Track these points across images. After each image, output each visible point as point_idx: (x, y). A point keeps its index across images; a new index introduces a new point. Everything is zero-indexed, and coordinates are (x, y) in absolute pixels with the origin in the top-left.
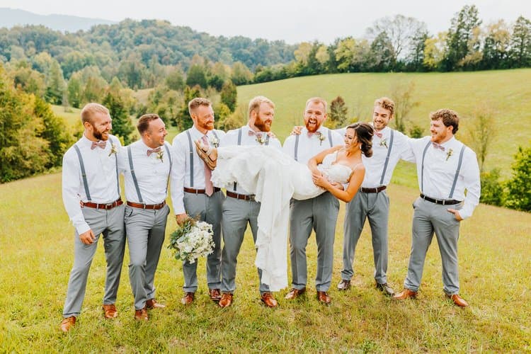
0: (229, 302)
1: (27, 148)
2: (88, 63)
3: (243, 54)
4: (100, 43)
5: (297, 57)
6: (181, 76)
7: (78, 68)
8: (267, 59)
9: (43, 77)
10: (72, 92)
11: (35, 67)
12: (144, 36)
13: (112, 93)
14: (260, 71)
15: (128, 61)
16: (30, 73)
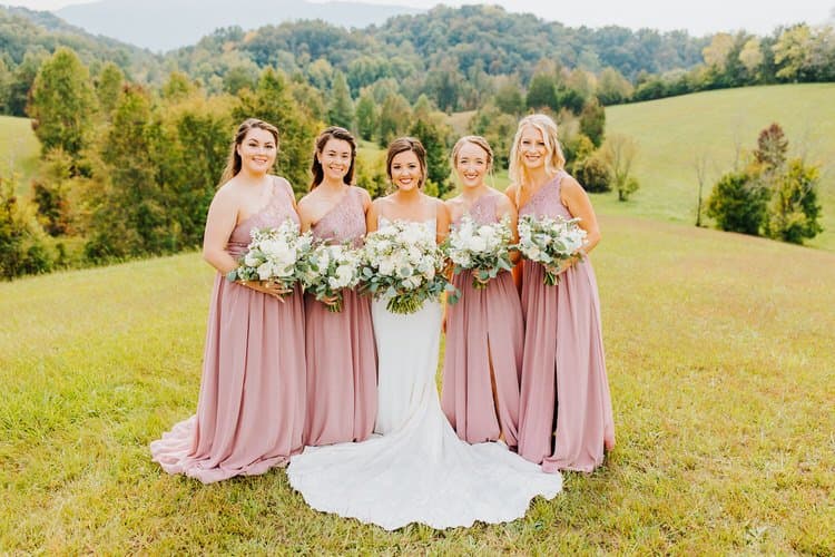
2: (381, 73)
3: (617, 54)
4: (399, 44)
5: (707, 59)
6: (519, 91)
7: (366, 81)
8: (656, 62)
9: (323, 95)
10: (363, 118)
11: (312, 81)
12: (463, 31)
13: (423, 120)
14: (643, 81)
15: (440, 70)
16: (306, 90)
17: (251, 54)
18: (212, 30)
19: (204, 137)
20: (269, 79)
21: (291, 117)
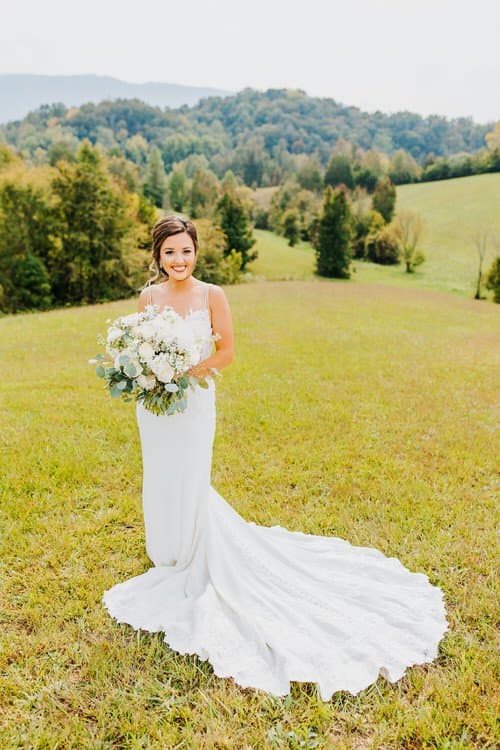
1: (130, 262)
2: (193, 150)
3: (408, 137)
4: (209, 123)
5: (490, 144)
6: (319, 170)
7: (179, 157)
8: (443, 145)
9: (138, 169)
10: (175, 191)
11: (129, 155)
12: (269, 112)
13: (229, 194)
14: (431, 163)
15: (246, 148)
16: (123, 164)
17: (73, 129)
18: (38, 106)
19: (24, 206)
20: (85, 152)
21: (106, 189)
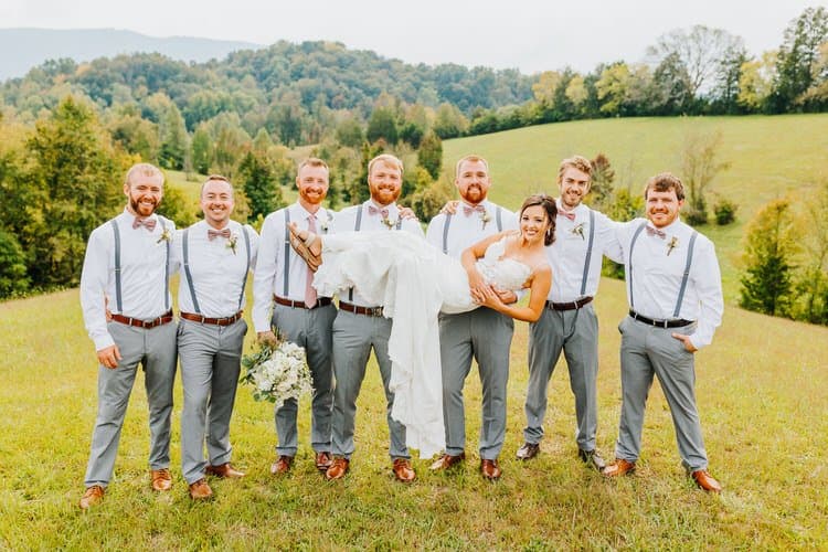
0: (342, 471)
3: (454, 90)
4: (240, 78)
5: (537, 95)
6: (361, 126)
7: (208, 115)
8: (491, 98)
10: (198, 152)
11: (147, 114)
12: (305, 66)
14: (479, 116)
15: (280, 104)
16: (138, 123)
17: (83, 87)
18: (43, 62)
20: (69, 108)
